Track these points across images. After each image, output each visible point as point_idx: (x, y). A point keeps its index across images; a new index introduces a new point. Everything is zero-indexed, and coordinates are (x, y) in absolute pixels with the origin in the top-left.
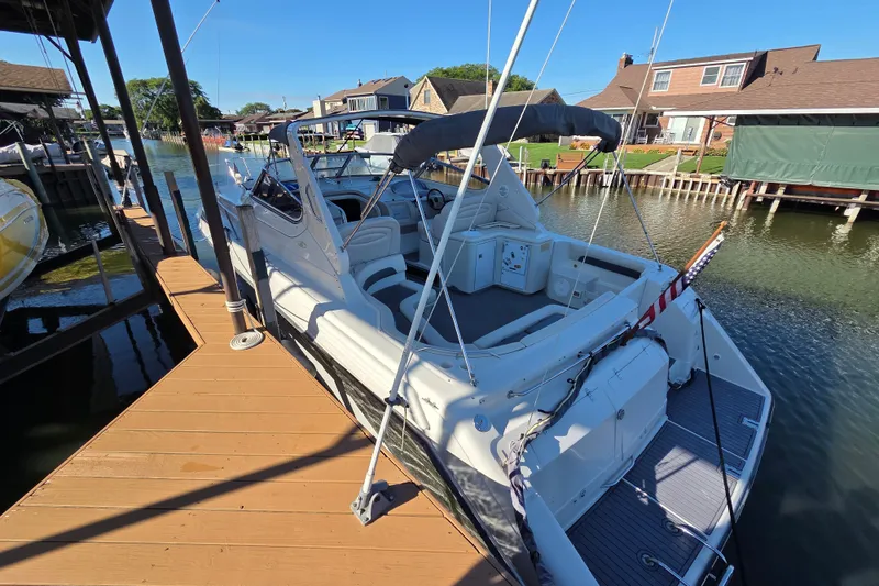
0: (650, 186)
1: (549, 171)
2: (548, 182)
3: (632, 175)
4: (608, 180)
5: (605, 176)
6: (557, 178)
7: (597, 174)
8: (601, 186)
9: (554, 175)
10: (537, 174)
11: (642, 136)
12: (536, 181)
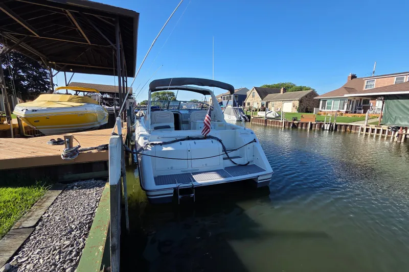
0: (353, 131)
1: (295, 122)
2: (295, 126)
3: (341, 125)
4: (327, 127)
5: (326, 125)
6: (299, 125)
7: (321, 124)
8: (323, 129)
9: (298, 124)
10: (289, 123)
11: (360, 109)
12: (289, 126)
